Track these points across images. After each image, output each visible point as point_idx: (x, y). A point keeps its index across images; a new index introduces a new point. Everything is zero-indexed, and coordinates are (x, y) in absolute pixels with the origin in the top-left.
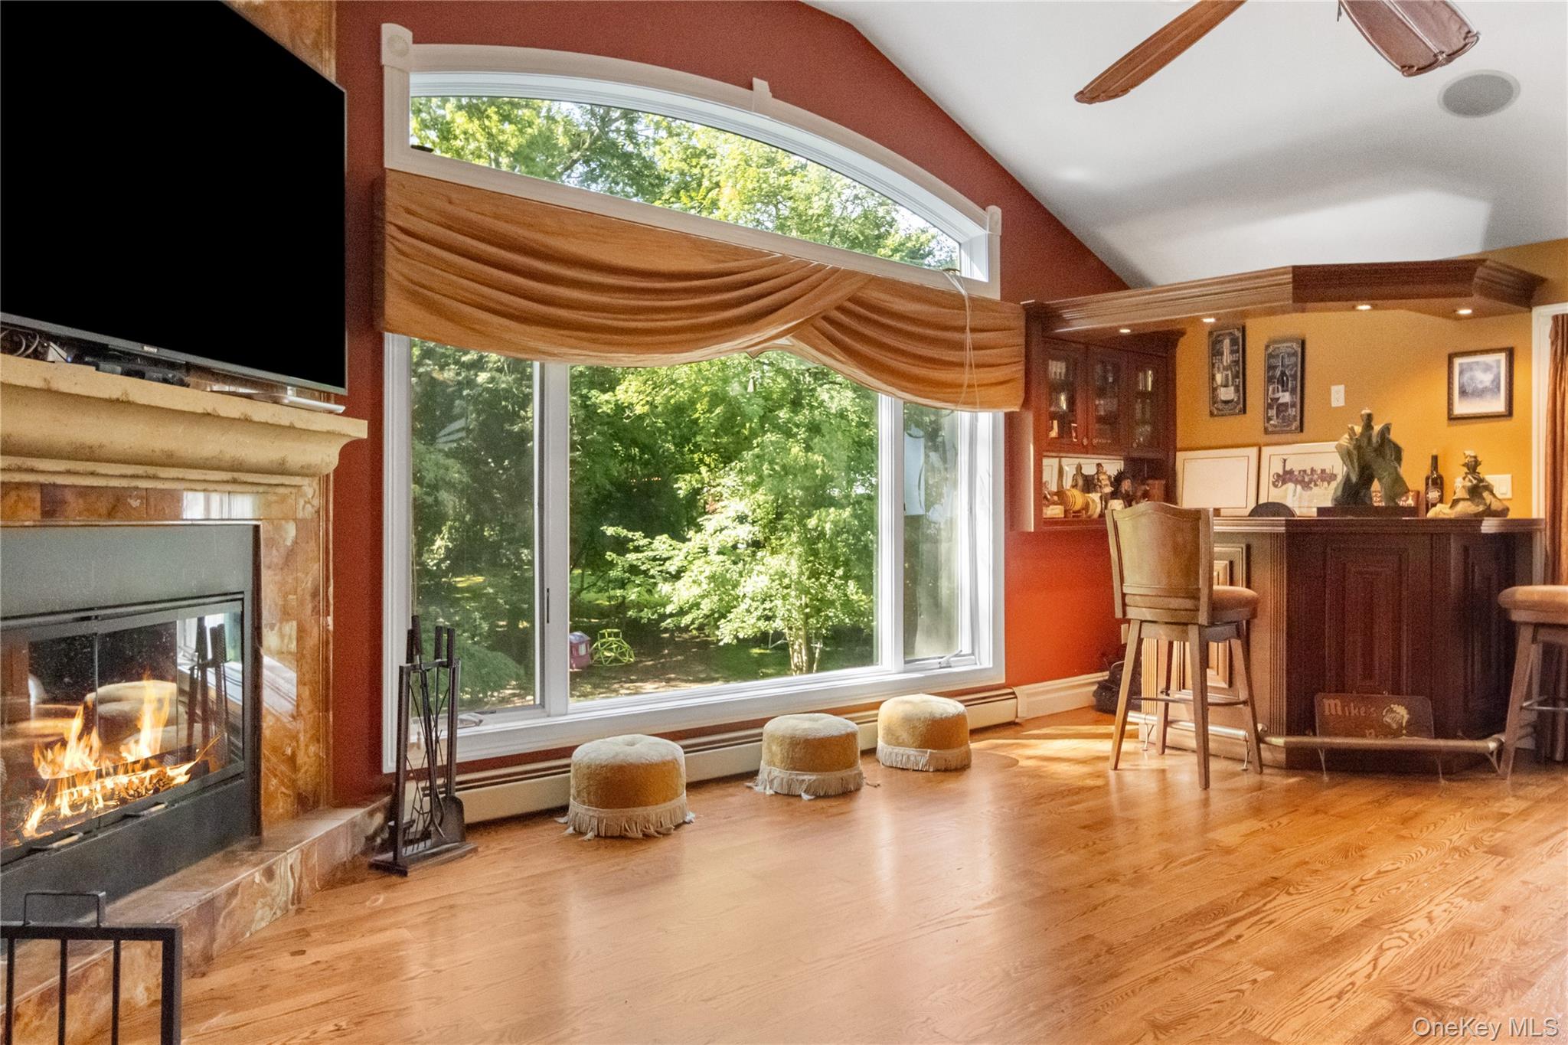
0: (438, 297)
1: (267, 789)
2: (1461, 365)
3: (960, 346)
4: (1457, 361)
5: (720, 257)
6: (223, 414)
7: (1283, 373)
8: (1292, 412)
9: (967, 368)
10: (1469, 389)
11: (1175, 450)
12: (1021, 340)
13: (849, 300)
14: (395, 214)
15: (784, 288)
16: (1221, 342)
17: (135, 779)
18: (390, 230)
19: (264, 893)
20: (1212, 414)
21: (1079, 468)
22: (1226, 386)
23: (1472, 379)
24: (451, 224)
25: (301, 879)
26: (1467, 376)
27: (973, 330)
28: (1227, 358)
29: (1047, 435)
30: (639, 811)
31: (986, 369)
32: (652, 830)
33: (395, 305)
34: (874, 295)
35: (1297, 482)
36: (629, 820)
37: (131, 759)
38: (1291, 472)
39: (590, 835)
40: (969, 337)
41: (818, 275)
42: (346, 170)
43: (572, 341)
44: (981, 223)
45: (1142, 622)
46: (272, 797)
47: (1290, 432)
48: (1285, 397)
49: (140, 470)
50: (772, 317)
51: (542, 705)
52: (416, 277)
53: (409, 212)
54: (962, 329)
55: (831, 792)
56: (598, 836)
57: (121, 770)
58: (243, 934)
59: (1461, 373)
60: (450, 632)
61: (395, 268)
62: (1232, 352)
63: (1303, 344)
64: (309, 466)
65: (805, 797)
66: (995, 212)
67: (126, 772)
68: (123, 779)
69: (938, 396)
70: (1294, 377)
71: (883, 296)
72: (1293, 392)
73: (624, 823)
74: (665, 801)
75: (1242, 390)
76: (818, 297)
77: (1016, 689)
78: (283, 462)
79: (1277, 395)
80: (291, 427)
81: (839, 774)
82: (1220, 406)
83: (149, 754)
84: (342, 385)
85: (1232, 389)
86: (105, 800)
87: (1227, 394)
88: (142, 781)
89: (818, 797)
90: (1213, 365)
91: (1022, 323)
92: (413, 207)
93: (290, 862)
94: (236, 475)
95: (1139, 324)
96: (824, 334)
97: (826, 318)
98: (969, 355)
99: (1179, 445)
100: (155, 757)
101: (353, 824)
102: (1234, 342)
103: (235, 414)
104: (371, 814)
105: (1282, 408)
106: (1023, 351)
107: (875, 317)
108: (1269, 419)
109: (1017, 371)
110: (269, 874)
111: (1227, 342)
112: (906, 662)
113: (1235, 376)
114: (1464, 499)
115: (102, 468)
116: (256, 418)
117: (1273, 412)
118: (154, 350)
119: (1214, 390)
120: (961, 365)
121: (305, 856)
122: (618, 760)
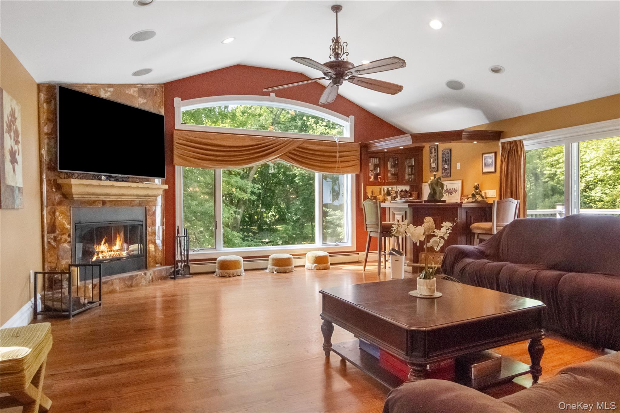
0: (185, 157)
1: (149, 260)
2: (485, 157)
3: (335, 157)
4: (484, 156)
5: (258, 140)
6: (132, 186)
7: (446, 159)
8: (448, 171)
9: (337, 163)
10: (486, 164)
11: (422, 182)
12: (359, 153)
13: (297, 147)
14: (176, 140)
15: (277, 146)
16: (432, 149)
17: (115, 253)
18: (175, 143)
19: (144, 278)
20: (430, 172)
21: (388, 189)
22: (433, 163)
23: (487, 161)
24: (188, 140)
25: (153, 277)
26: (486, 160)
27: (340, 152)
28: (433, 154)
29: (369, 180)
30: (228, 271)
31: (345, 163)
32: (231, 275)
33: (176, 159)
34: (306, 145)
35: (449, 192)
36: (226, 273)
37: (114, 249)
38: (447, 189)
39: (218, 276)
40: (338, 154)
41: (287, 142)
42: (165, 130)
43: (216, 164)
44: (347, 121)
45: (370, 232)
46: (150, 262)
47: (447, 177)
48: (446, 167)
49: (118, 197)
50: (272, 154)
51: (215, 248)
52: (180, 153)
53: (179, 139)
54: (336, 152)
55: (282, 272)
56: (220, 276)
57: (112, 251)
58: (139, 284)
59: (485, 159)
60: (186, 229)
61: (176, 152)
62: (435, 153)
63: (451, 150)
64: (154, 195)
65: (275, 272)
66: (352, 117)
67: (113, 252)
68: (113, 253)
69: (329, 171)
70: (448, 160)
71: (308, 145)
72: (448, 165)
73: (225, 273)
74: (235, 269)
75: (437, 164)
76: (288, 147)
77: (359, 253)
78: (148, 194)
79: (444, 166)
80: (148, 188)
81: (284, 268)
82: (432, 169)
83: (118, 249)
84: (164, 177)
85: (434, 164)
86: (109, 256)
87: (434, 165)
88: (117, 254)
89: (278, 273)
90: (430, 156)
91: (359, 149)
92: (180, 138)
93: (150, 273)
94: (138, 197)
95: (389, 148)
96: (289, 157)
97: (290, 153)
98: (338, 159)
99: (424, 182)
100: (119, 250)
101: (166, 269)
102: (435, 150)
103: (135, 186)
104: (172, 268)
105: (446, 169)
106: (360, 157)
107: (305, 151)
108: (443, 173)
109: (358, 162)
110: (145, 274)
111: (433, 149)
112: (323, 243)
113: (435, 160)
114: (470, 198)
115: (111, 197)
116: (139, 186)
117: (444, 171)
118: (121, 175)
119: (431, 164)
120: (335, 162)
121: (154, 273)
122: (224, 260)
